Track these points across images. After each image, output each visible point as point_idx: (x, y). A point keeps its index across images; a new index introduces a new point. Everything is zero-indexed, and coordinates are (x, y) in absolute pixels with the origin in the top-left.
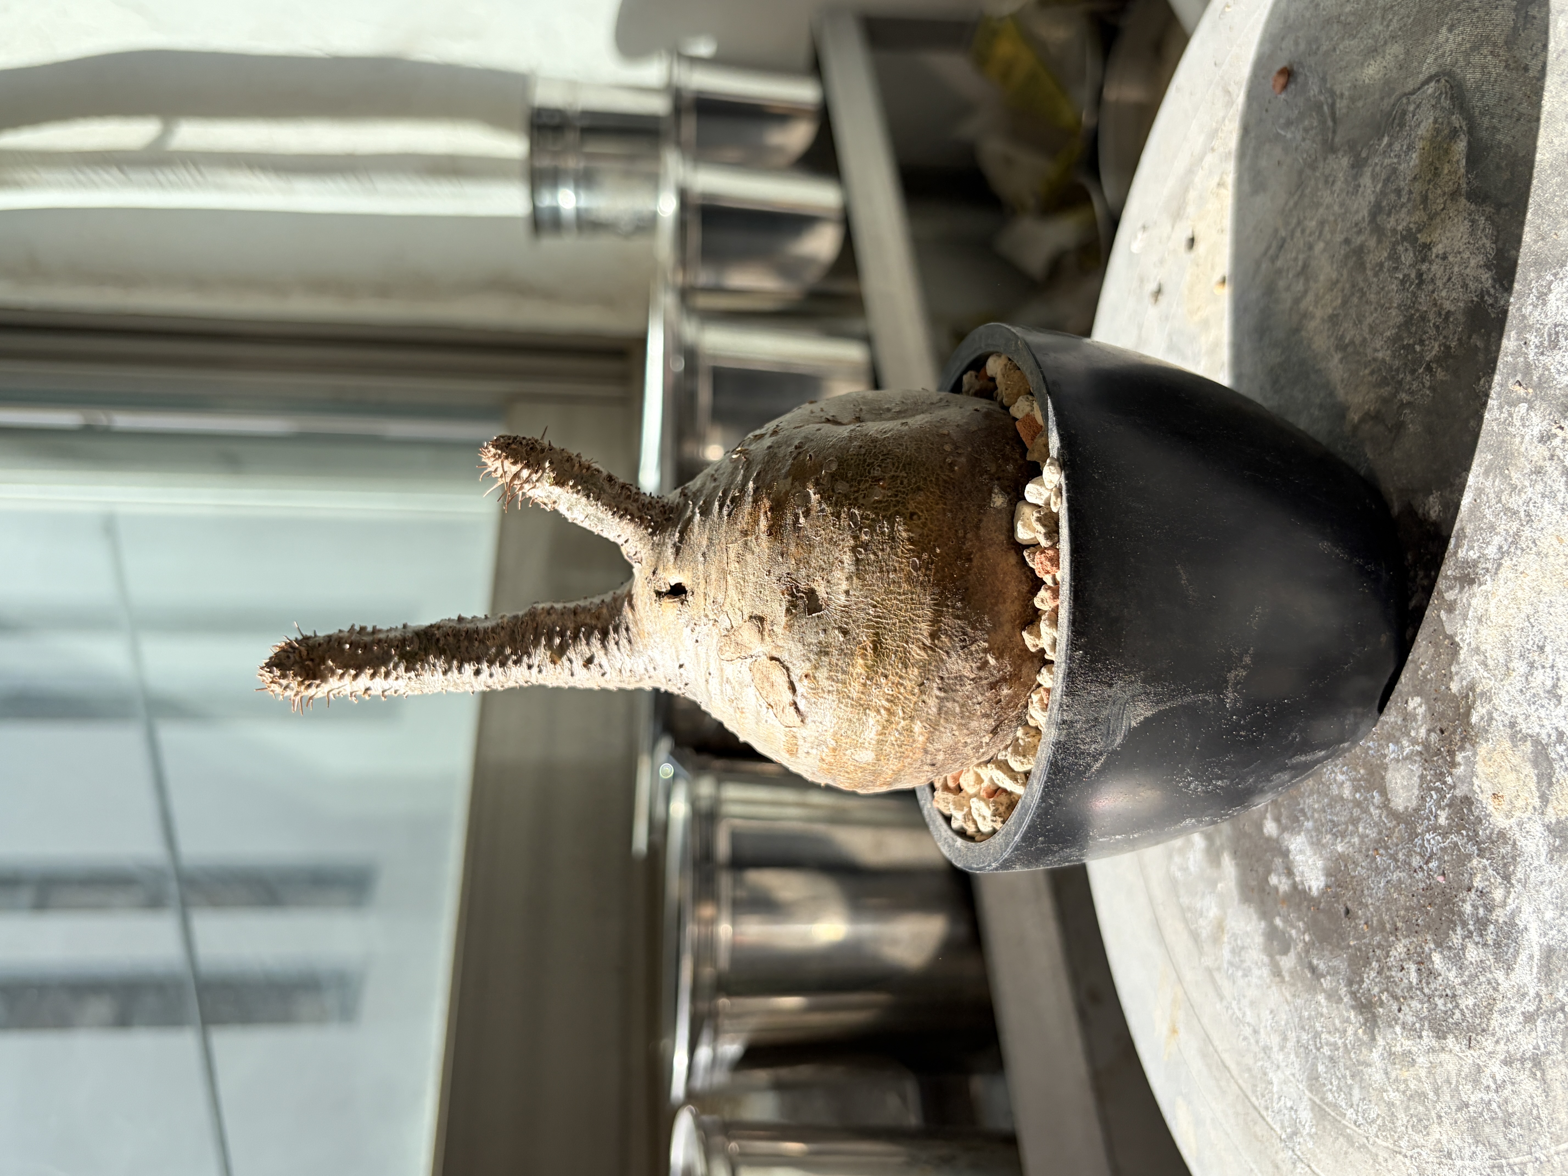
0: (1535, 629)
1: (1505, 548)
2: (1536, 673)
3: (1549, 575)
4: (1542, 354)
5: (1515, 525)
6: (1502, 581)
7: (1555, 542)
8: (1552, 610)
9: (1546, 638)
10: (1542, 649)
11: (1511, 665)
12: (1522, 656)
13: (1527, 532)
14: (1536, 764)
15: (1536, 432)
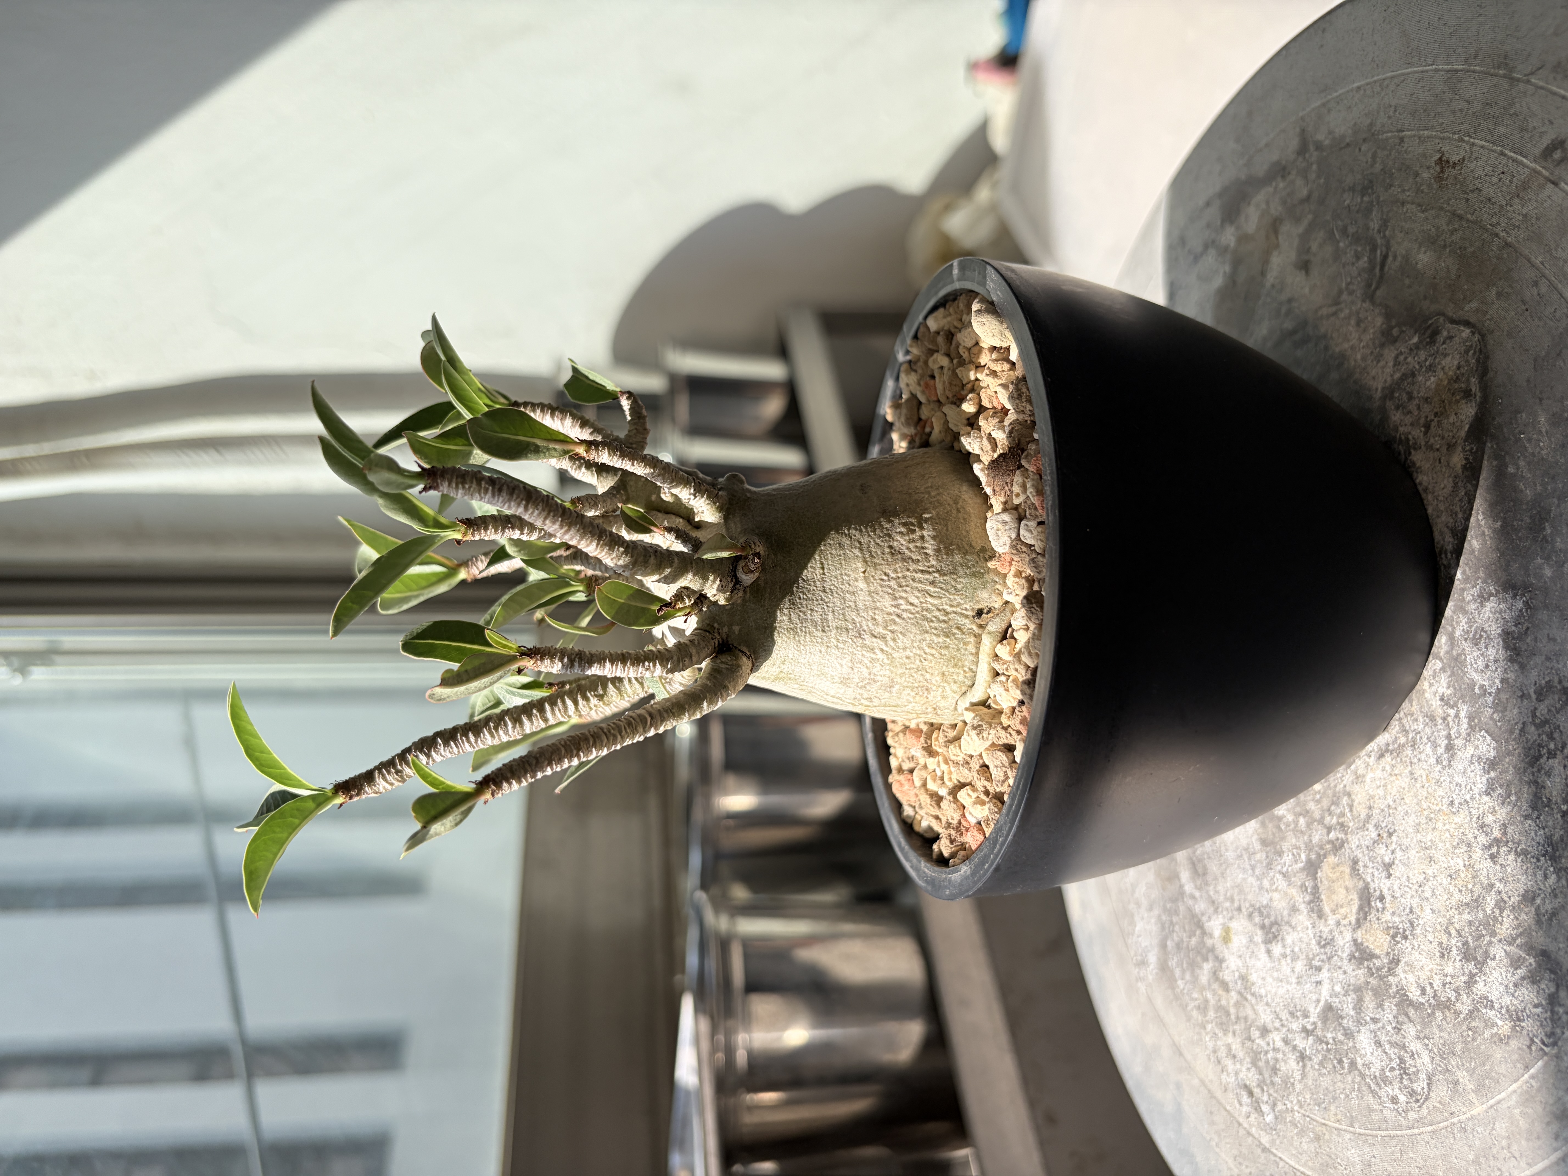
0: (1390, 819)
1: (1391, 747)
2: (1380, 845)
3: (1412, 793)
4: (1466, 640)
5: (1403, 740)
6: (1380, 767)
7: (1424, 777)
8: (1406, 817)
9: (1395, 831)
10: (1390, 835)
11: (1367, 825)
12: (1377, 826)
13: (1409, 752)
14: (1361, 899)
15: (1441, 690)
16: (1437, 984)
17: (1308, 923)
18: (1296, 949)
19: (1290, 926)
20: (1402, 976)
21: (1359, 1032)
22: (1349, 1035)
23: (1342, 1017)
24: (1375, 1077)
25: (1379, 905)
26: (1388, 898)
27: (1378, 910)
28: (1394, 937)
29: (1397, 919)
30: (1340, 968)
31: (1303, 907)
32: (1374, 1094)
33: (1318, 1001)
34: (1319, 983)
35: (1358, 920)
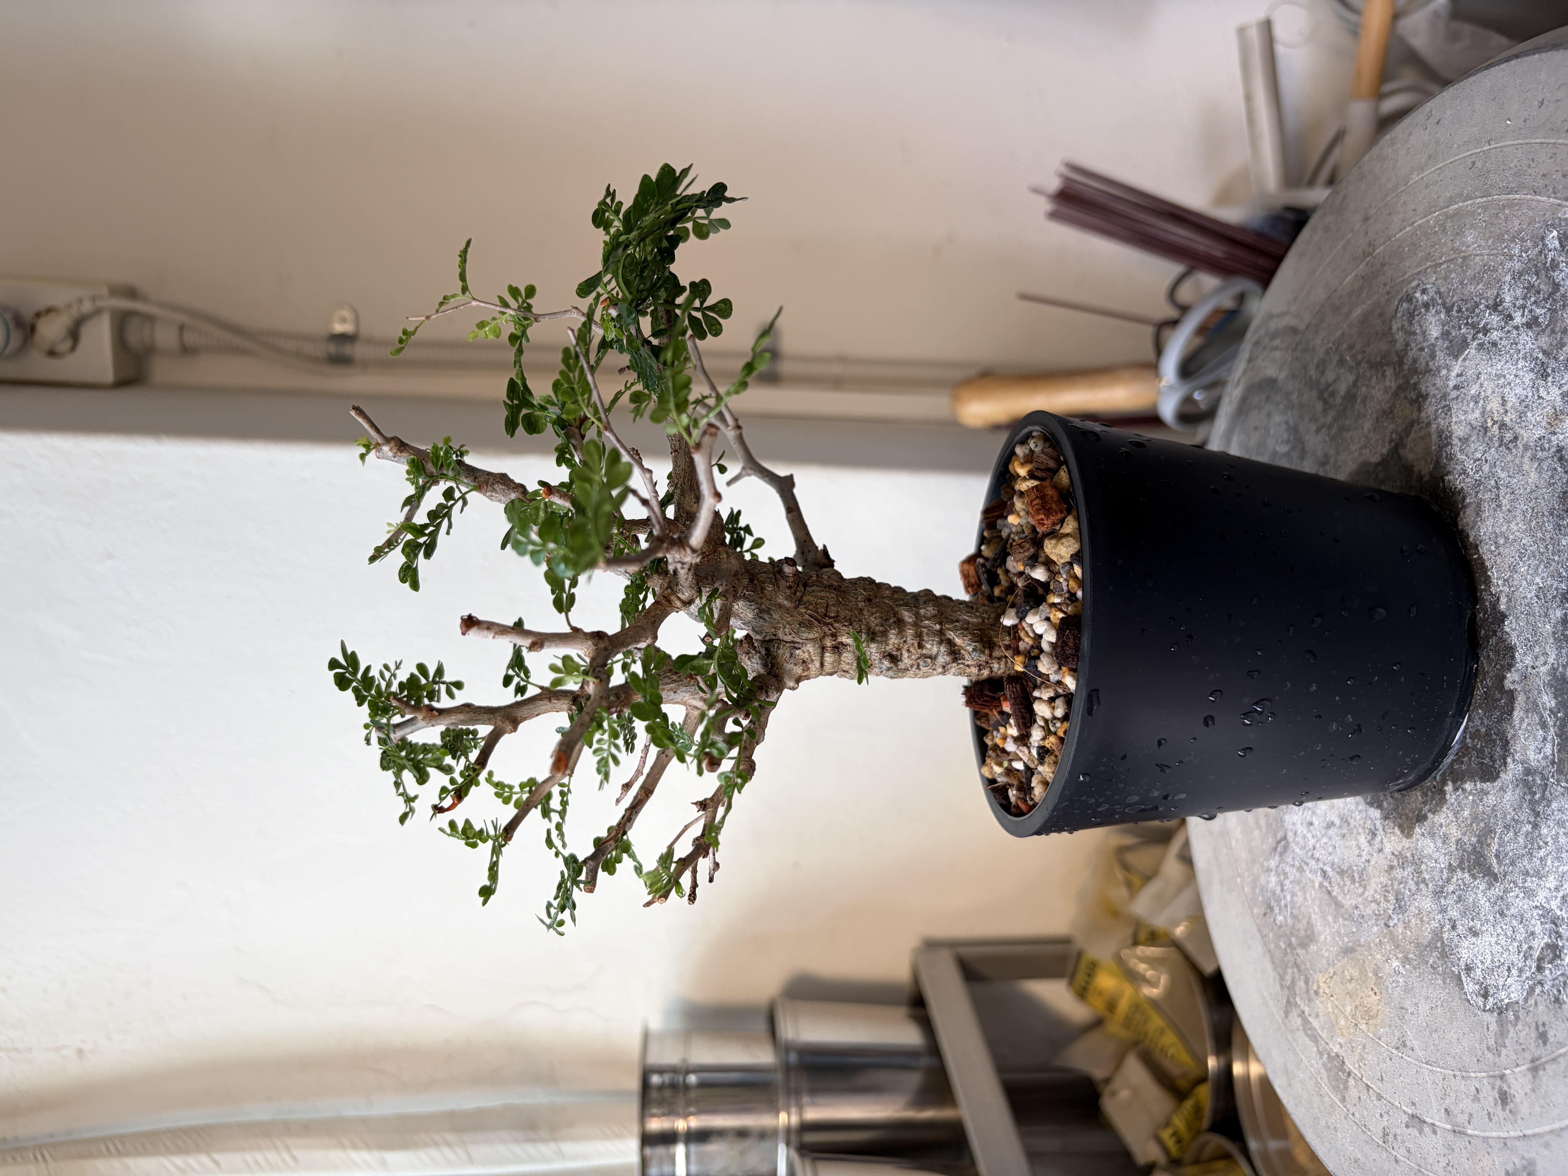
16: (1374, 379)
17: (1454, 427)
18: (1472, 404)
19: (1471, 425)
20: (1393, 384)
21: (1437, 338)
22: (1445, 335)
23: (1447, 348)
24: (1434, 306)
25: (1394, 436)
26: (1387, 439)
27: (1396, 432)
28: (1391, 412)
29: (1385, 424)
30: (1437, 389)
31: (1455, 441)
32: (1438, 292)
33: (1464, 360)
34: (1459, 375)
35: (1412, 426)
